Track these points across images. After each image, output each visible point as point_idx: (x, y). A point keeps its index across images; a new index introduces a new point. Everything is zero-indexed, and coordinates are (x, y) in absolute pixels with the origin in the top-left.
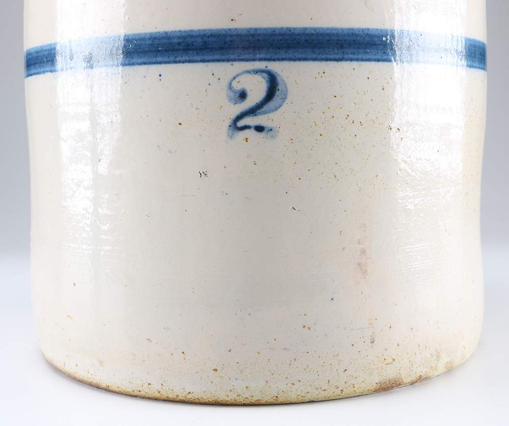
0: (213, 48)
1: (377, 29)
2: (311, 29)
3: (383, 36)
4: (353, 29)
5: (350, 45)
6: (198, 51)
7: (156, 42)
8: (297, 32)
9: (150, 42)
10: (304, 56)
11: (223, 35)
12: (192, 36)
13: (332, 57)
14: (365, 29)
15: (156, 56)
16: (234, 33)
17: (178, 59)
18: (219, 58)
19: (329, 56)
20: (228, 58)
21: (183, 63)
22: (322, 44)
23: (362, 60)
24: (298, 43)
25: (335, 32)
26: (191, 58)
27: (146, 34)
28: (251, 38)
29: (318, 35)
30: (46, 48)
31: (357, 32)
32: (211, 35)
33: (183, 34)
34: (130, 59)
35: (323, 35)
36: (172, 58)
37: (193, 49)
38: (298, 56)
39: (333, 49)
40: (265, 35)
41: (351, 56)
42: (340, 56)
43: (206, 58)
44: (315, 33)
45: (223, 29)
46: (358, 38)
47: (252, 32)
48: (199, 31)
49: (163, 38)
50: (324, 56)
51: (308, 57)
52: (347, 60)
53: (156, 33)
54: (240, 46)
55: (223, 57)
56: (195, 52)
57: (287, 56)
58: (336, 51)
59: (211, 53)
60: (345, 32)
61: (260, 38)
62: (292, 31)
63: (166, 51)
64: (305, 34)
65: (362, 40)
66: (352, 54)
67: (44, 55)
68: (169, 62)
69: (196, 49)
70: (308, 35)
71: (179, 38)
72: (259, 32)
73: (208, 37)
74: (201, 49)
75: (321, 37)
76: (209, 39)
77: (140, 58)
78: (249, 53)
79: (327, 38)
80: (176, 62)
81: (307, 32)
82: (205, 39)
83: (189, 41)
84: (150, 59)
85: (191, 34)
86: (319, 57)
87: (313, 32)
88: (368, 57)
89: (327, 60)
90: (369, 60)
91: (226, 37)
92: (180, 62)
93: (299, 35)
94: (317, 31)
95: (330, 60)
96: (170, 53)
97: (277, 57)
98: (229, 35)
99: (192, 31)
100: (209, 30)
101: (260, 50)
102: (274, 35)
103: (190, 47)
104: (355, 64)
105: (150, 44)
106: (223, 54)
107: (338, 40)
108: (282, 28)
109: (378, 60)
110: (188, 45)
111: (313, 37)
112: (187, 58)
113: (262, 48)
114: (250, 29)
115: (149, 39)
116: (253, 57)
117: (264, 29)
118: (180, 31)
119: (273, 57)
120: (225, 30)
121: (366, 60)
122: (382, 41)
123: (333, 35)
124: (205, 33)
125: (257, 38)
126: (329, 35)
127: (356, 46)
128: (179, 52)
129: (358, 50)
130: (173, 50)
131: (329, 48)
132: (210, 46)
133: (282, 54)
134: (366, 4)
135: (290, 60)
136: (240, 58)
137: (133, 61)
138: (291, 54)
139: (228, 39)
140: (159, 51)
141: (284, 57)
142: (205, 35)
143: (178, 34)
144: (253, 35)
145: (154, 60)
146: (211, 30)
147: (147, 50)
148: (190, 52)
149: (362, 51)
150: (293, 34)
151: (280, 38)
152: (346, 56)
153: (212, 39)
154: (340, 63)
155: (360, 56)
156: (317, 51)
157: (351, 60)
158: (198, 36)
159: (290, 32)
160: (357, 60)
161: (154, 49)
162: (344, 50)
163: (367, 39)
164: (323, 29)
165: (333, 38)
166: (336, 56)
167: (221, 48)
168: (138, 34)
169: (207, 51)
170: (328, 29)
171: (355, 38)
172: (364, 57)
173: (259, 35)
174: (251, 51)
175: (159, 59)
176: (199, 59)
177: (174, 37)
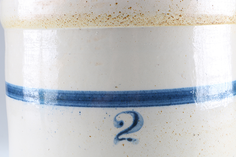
0: (106, 101)
1: (188, 88)
2: (155, 91)
3: (190, 91)
4: (175, 89)
5: (174, 97)
6: (99, 102)
7: (78, 96)
8: (148, 92)
9: (75, 96)
10: (151, 104)
11: (111, 94)
12: (96, 94)
13: (165, 104)
14: (182, 88)
15: (78, 103)
16: (117, 94)
17: (89, 105)
18: (109, 106)
19: (164, 104)
20: (114, 105)
21: (92, 107)
22: (160, 98)
23: (180, 104)
24: (149, 98)
25: (167, 91)
26: (96, 105)
27: (73, 91)
28: (125, 96)
29: (158, 93)
30: (19, 88)
31: (178, 90)
32: (105, 94)
33: (91, 93)
34: (65, 103)
35: (161, 93)
36: (86, 105)
37: (96, 101)
38: (149, 104)
39: (166, 100)
40: (132, 94)
41: (175, 102)
42: (169, 103)
43: (103, 105)
44: (157, 92)
45: (111, 92)
46: (178, 93)
47: (126, 93)
48: (99, 92)
49: (81, 94)
50: (161, 104)
51: (154, 104)
52: (173, 104)
53: (78, 91)
54: (120, 100)
55: (112, 105)
56: (97, 102)
57: (143, 104)
58: (167, 100)
59: (106, 103)
60: (172, 91)
61: (130, 96)
62: (146, 92)
63: (83, 101)
64: (152, 94)
65: (180, 94)
66: (175, 101)
67: (18, 91)
68: (84, 106)
69: (98, 101)
70: (153, 94)
71: (89, 95)
72: (129, 93)
73: (104, 95)
74: (101, 101)
75: (160, 94)
76: (104, 96)
77: (70, 103)
78: (125, 103)
79: (163, 95)
80: (88, 106)
81: (153, 92)
82: (102, 96)
83: (95, 96)
84: (75, 104)
85: (95, 93)
86: (159, 104)
87: (156, 92)
88: (183, 102)
89: (163, 105)
90: (184, 103)
91: (113, 95)
92: (90, 106)
93: (149, 94)
94: (158, 92)
95: (164, 105)
96: (85, 102)
97: (138, 105)
98: (114, 94)
99: (96, 92)
100: (104, 92)
101: (130, 102)
102: (137, 94)
103: (95, 99)
104: (177, 106)
105: (75, 97)
106: (111, 104)
107: (168, 95)
108: (141, 91)
109: (188, 103)
110: (94, 99)
111: (156, 95)
112: (94, 105)
113: (131, 101)
114: (125, 91)
115: (74, 94)
116: (126, 105)
117: (132, 92)
118: (90, 91)
119: (136, 105)
120: (112, 92)
121: (182, 104)
122: (190, 93)
123: (166, 93)
124: (102, 93)
125: (128, 96)
126: (164, 93)
127: (177, 97)
128: (89, 102)
129: (178, 99)
130: (86, 101)
131: (164, 99)
132: (105, 100)
133: (141, 103)
134: (182, 76)
135: (144, 106)
136: (120, 105)
137: (66, 104)
138: (145, 104)
139: (114, 96)
140: (79, 100)
141: (141, 105)
142: (102, 94)
143: (89, 93)
144: (126, 95)
145: (77, 105)
146: (105, 92)
147: (73, 99)
148: (95, 102)
149: (180, 99)
150: (146, 94)
151: (140, 96)
152: (172, 103)
153: (106, 96)
154: (170, 106)
155: (179, 102)
156: (158, 101)
157: (175, 104)
158: (98, 95)
159: (145, 93)
160: (178, 104)
161: (77, 99)
162: (171, 100)
163: (183, 93)
164: (161, 90)
165: (166, 94)
166: (167, 103)
167: (111, 101)
168: (69, 91)
169: (104, 102)
170: (163, 90)
171: (176, 94)
172: (181, 102)
173: (129, 94)
174: (125, 102)
175: (79, 104)
176: (99, 106)
177: (87, 94)
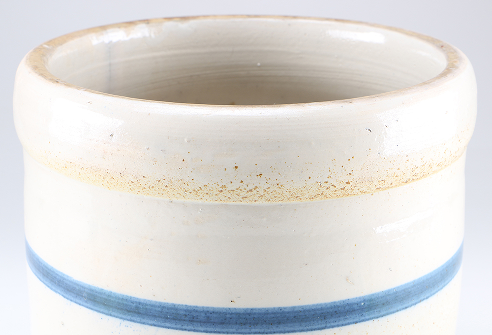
0: (215, 322)
1: (356, 298)
2: (299, 307)
3: (361, 302)
4: (335, 302)
5: (332, 316)
6: (202, 324)
7: (165, 310)
8: (287, 310)
9: (159, 309)
10: (292, 329)
11: (224, 313)
12: (197, 311)
13: (317, 327)
14: (346, 300)
15: (165, 322)
16: (234, 312)
17: (184, 327)
18: (220, 331)
19: (314, 327)
20: (228, 331)
21: (189, 331)
22: (308, 318)
23: (343, 325)
24: (288, 319)
25: (320, 307)
26: (196, 328)
27: (156, 302)
28: (247, 316)
29: (304, 311)
30: (58, 273)
31: (338, 304)
32: (213, 312)
33: (189, 309)
34: (141, 319)
35: (309, 311)
36: (179, 326)
37: (197, 322)
38: (287, 329)
39: (317, 321)
40: (259, 314)
41: (332, 324)
42: (323, 326)
43: (209, 329)
44: (302, 310)
45: (223, 308)
46: (340, 309)
47: (249, 312)
48: (203, 307)
49: (171, 308)
50: (310, 327)
51: (296, 329)
52: (329, 327)
53: (165, 303)
54: (238, 322)
55: (224, 330)
56: (199, 325)
57: (278, 330)
58: (320, 322)
59: (213, 326)
60: (329, 306)
61: (255, 316)
62: (283, 310)
63: (174, 319)
64: (293, 312)
65: (343, 309)
66: (333, 322)
67: (55, 277)
68: (177, 329)
69: (200, 322)
70: (296, 312)
71: (185, 311)
72: (254, 311)
73: (211, 313)
74: (204, 322)
75: (307, 313)
76: (211, 315)
77: (150, 320)
78: (246, 328)
79: (313, 313)
80: (182, 330)
81: (296, 310)
82: (208, 314)
83: (195, 314)
84: (160, 323)
85: (196, 309)
86: (305, 328)
87: (300, 309)
88: (347, 321)
89: (312, 330)
90: (349, 324)
91: (226, 314)
92: (186, 330)
93: (288, 312)
94: (304, 308)
95: (314, 330)
96: (177, 321)
97: (269, 331)
98: (229, 313)
99: (197, 307)
100: (211, 308)
101: (255, 326)
102: (268, 314)
103: (195, 319)
104: (336, 330)
105: (159, 311)
106: (223, 328)
107: (322, 313)
108: (274, 308)
109: (356, 322)
110: (193, 318)
111: (301, 314)
112: (193, 328)
113: (257, 324)
114: (247, 309)
115: (159, 307)
116: (249, 331)
117: (259, 309)
118: (186, 306)
119: (266, 331)
120: (226, 309)
121: (346, 325)
122: (361, 306)
123: (318, 310)
124: (208, 310)
125: (252, 316)
126: (314, 310)
127: (337, 315)
128: (185, 322)
129: (339, 318)
130: (180, 320)
131: (314, 320)
132: (212, 321)
133: (274, 328)
134: (347, 280)
135: (280, 333)
136: (238, 331)
137: (144, 321)
138: (281, 328)
139: (228, 316)
140: (167, 318)
141: (275, 331)
142: (208, 311)
143: (184, 308)
144: (249, 314)
145: (163, 324)
146: (214, 308)
147: (157, 315)
148: (195, 323)
149: (342, 318)
150: (283, 312)
151: (272, 316)
152: (328, 325)
153: (215, 315)
154: (323, 331)
155: (341, 323)
156: (303, 324)
157: (333, 327)
158: (201, 312)
159: (281, 311)
160: (338, 326)
161: (163, 316)
162: (327, 320)
163: (347, 308)
164: (309, 306)
165: (318, 312)
166: (320, 326)
167: (222, 323)
168: (149, 301)
169: (210, 324)
170: (313, 305)
171: (336, 309)
172: (344, 322)
173: (255, 314)
174: (248, 326)
175: (168, 324)
176: (203, 330)
177: (181, 310)
